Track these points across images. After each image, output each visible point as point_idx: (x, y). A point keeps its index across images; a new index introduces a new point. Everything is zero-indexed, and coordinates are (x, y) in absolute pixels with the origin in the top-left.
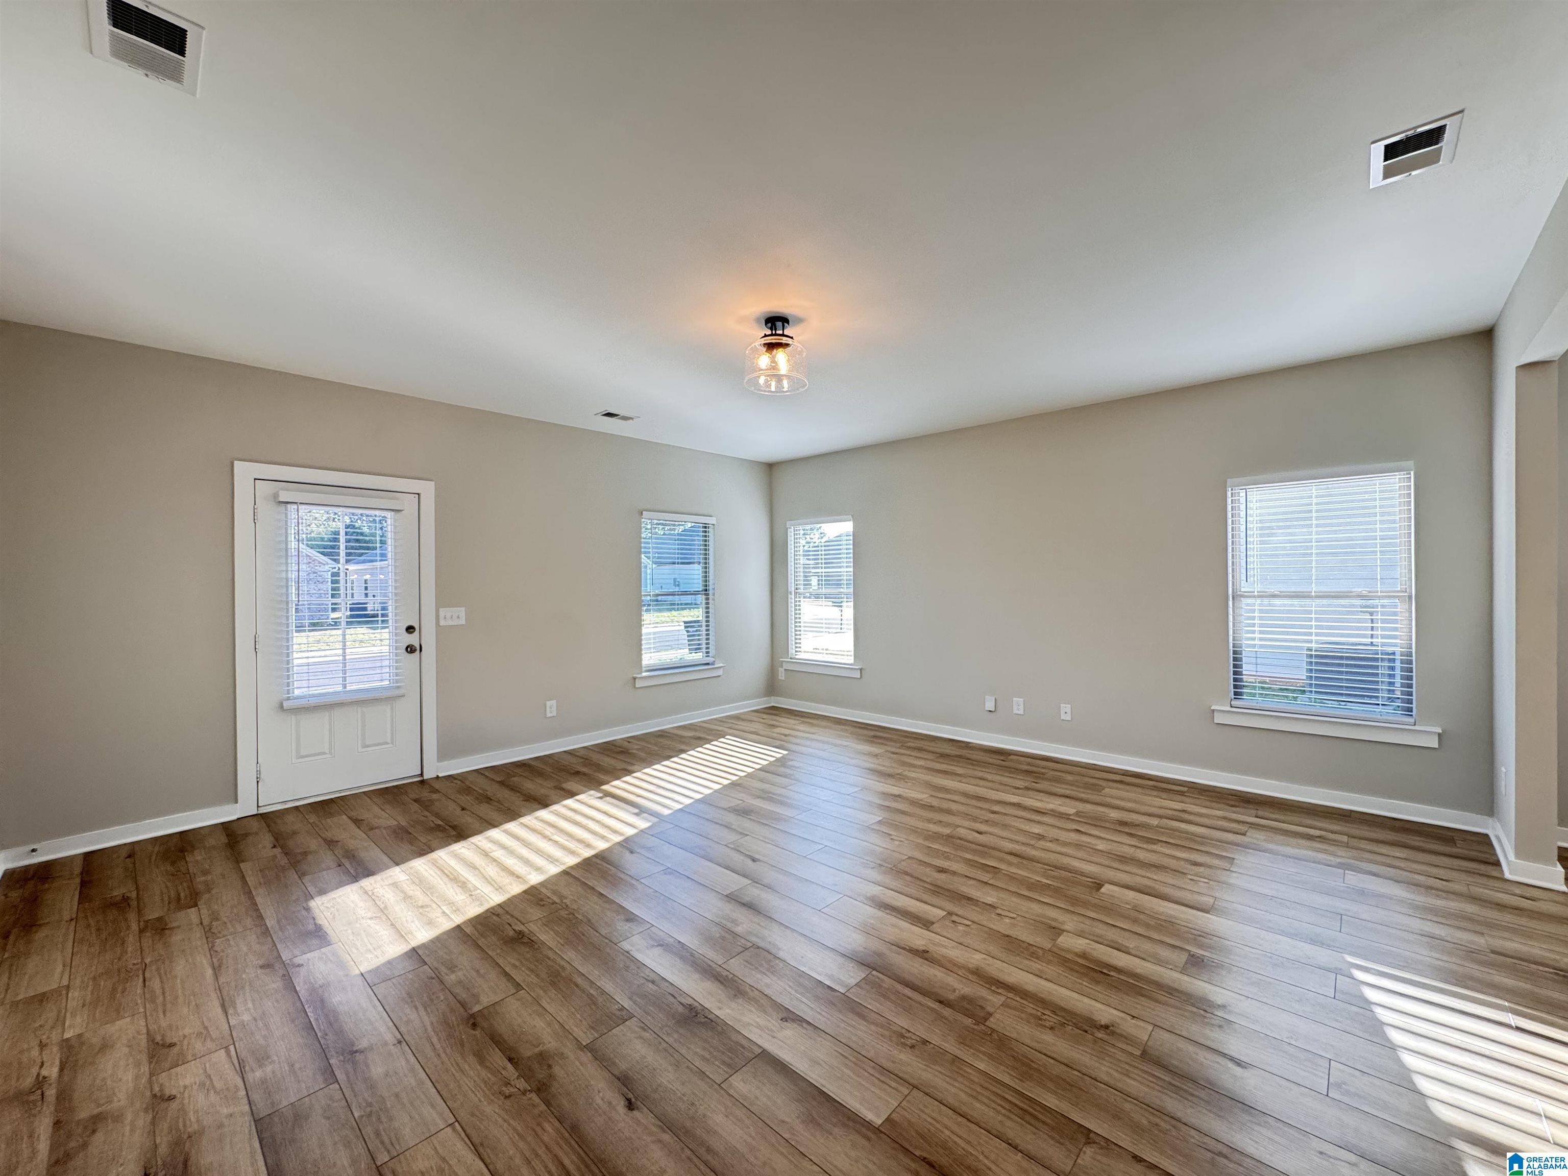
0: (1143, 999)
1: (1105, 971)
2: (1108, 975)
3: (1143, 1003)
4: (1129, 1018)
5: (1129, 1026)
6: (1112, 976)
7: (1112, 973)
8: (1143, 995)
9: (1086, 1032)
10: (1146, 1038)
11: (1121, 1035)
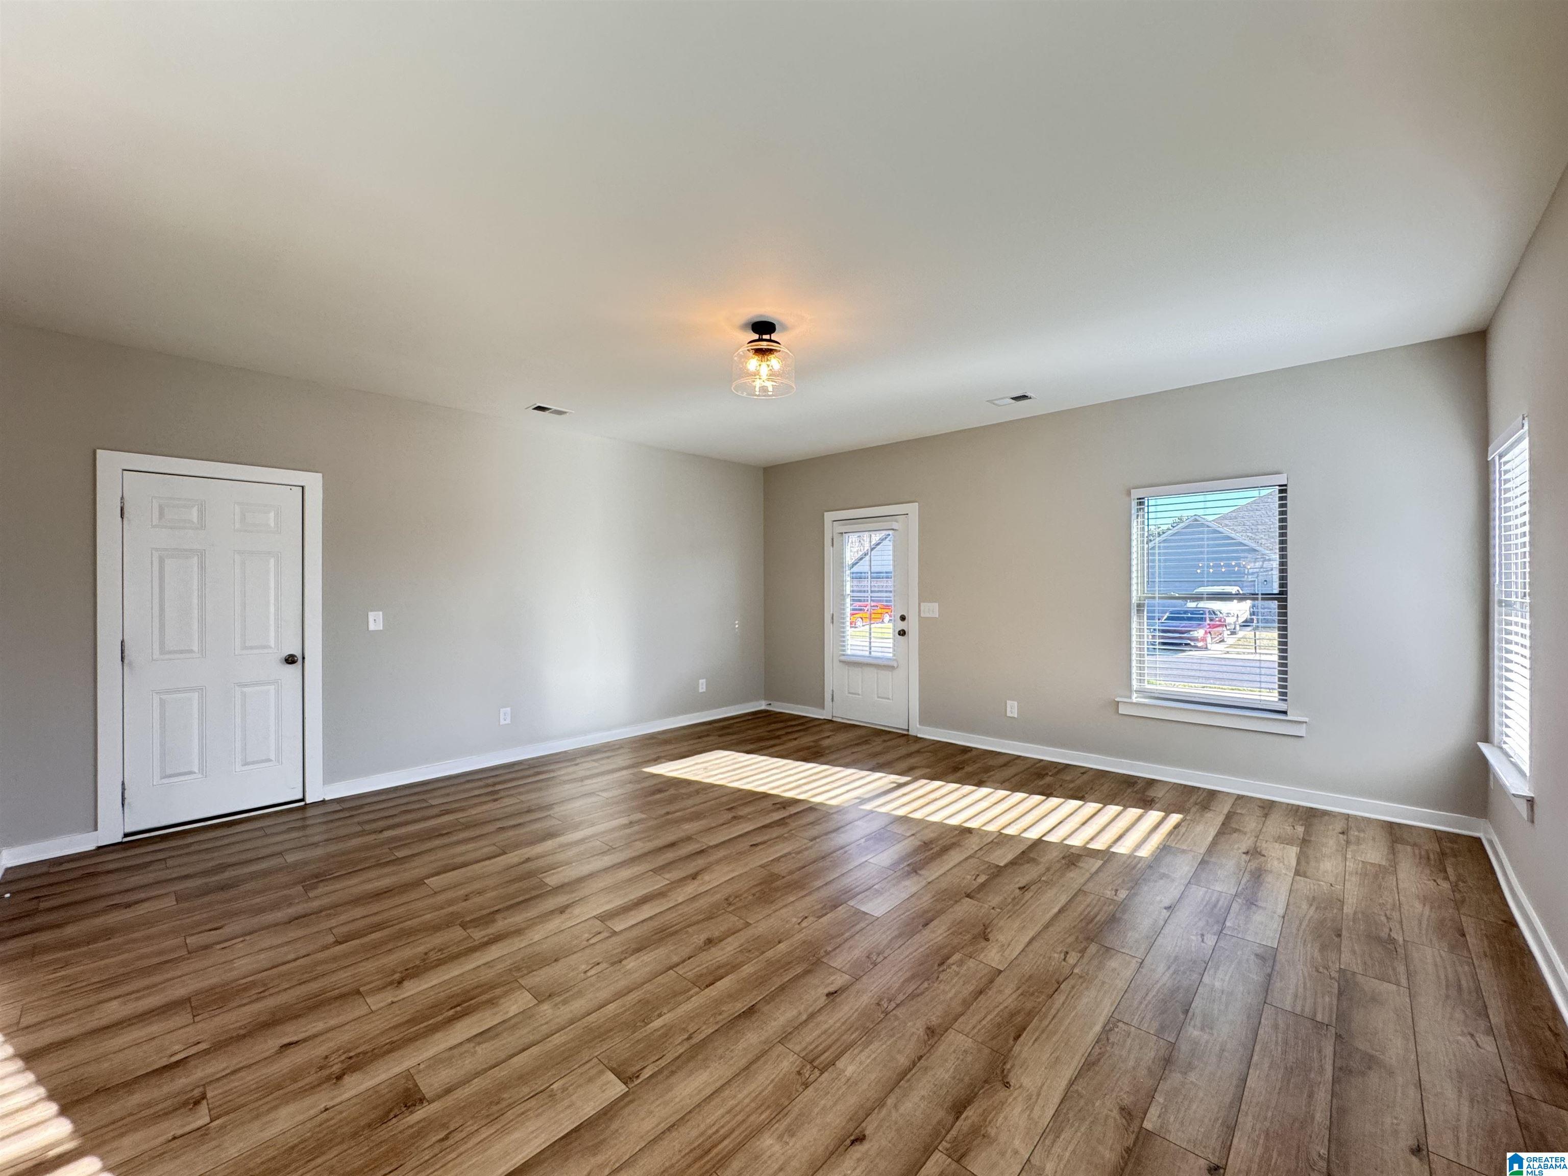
0: (406, 1019)
1: (459, 1008)
2: (451, 1008)
3: (398, 1018)
4: (396, 999)
5: (388, 996)
6: (448, 1010)
7: (451, 1012)
8: (408, 1022)
9: (406, 970)
10: (368, 1000)
11: (384, 988)
